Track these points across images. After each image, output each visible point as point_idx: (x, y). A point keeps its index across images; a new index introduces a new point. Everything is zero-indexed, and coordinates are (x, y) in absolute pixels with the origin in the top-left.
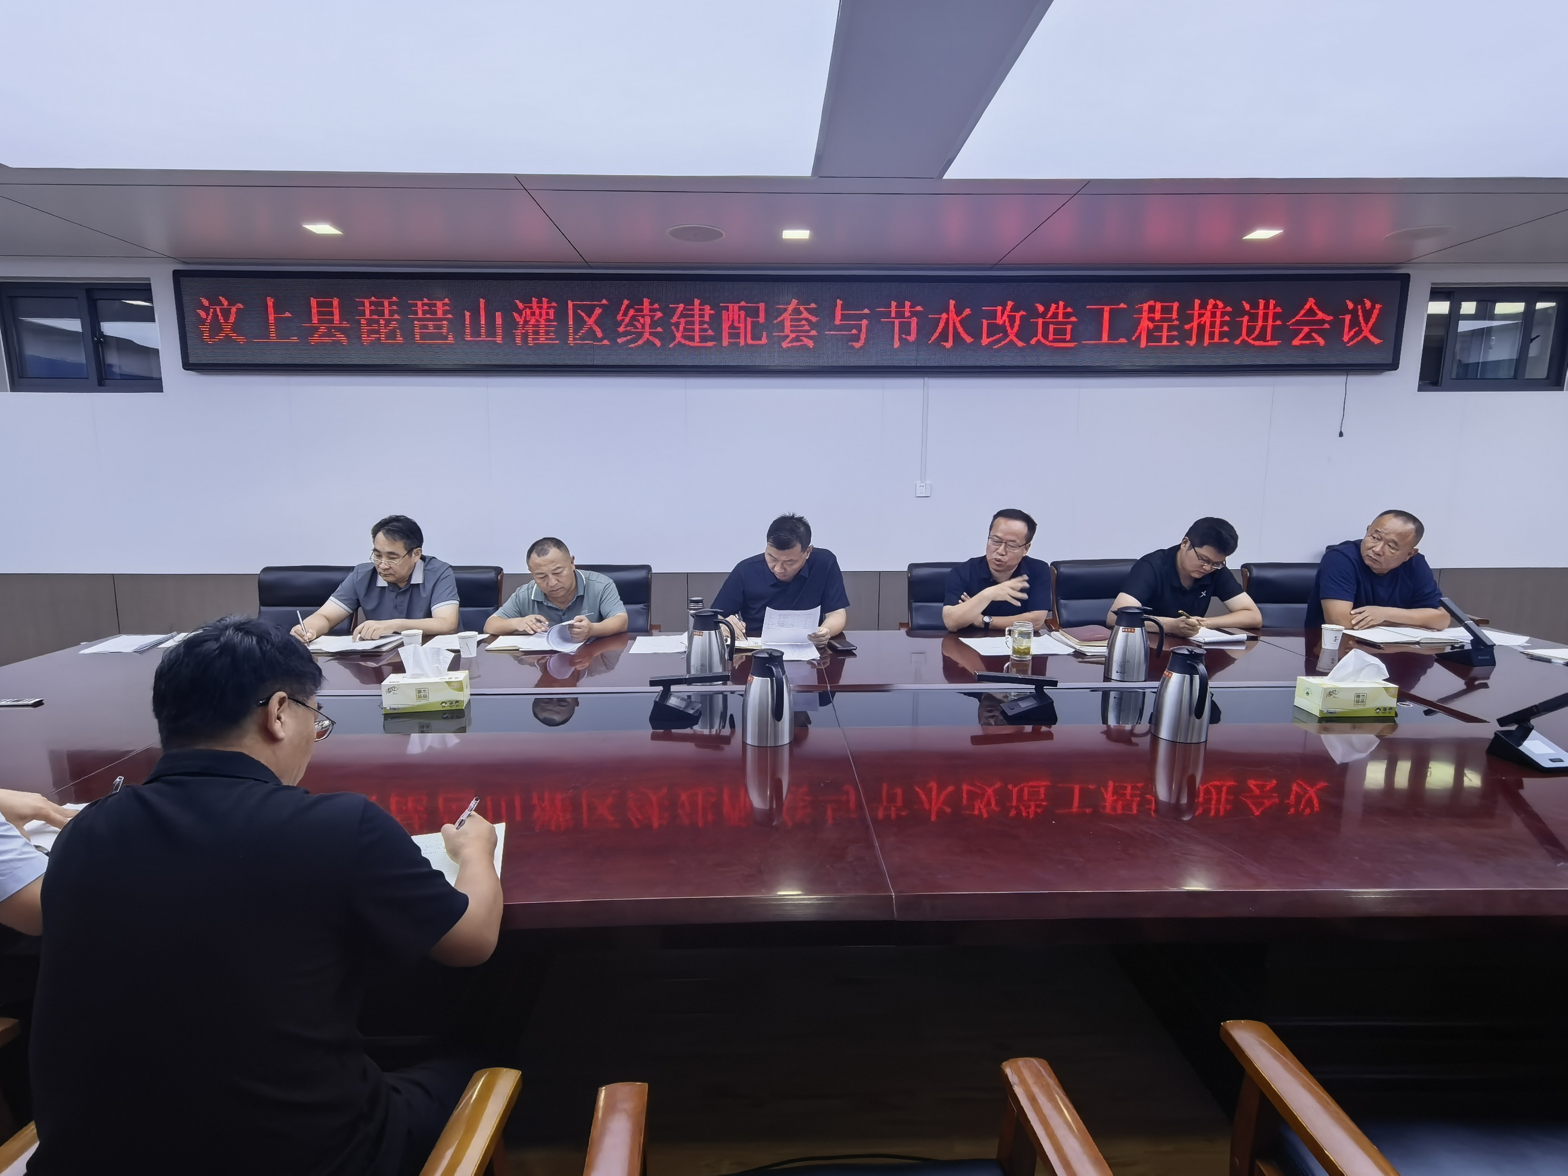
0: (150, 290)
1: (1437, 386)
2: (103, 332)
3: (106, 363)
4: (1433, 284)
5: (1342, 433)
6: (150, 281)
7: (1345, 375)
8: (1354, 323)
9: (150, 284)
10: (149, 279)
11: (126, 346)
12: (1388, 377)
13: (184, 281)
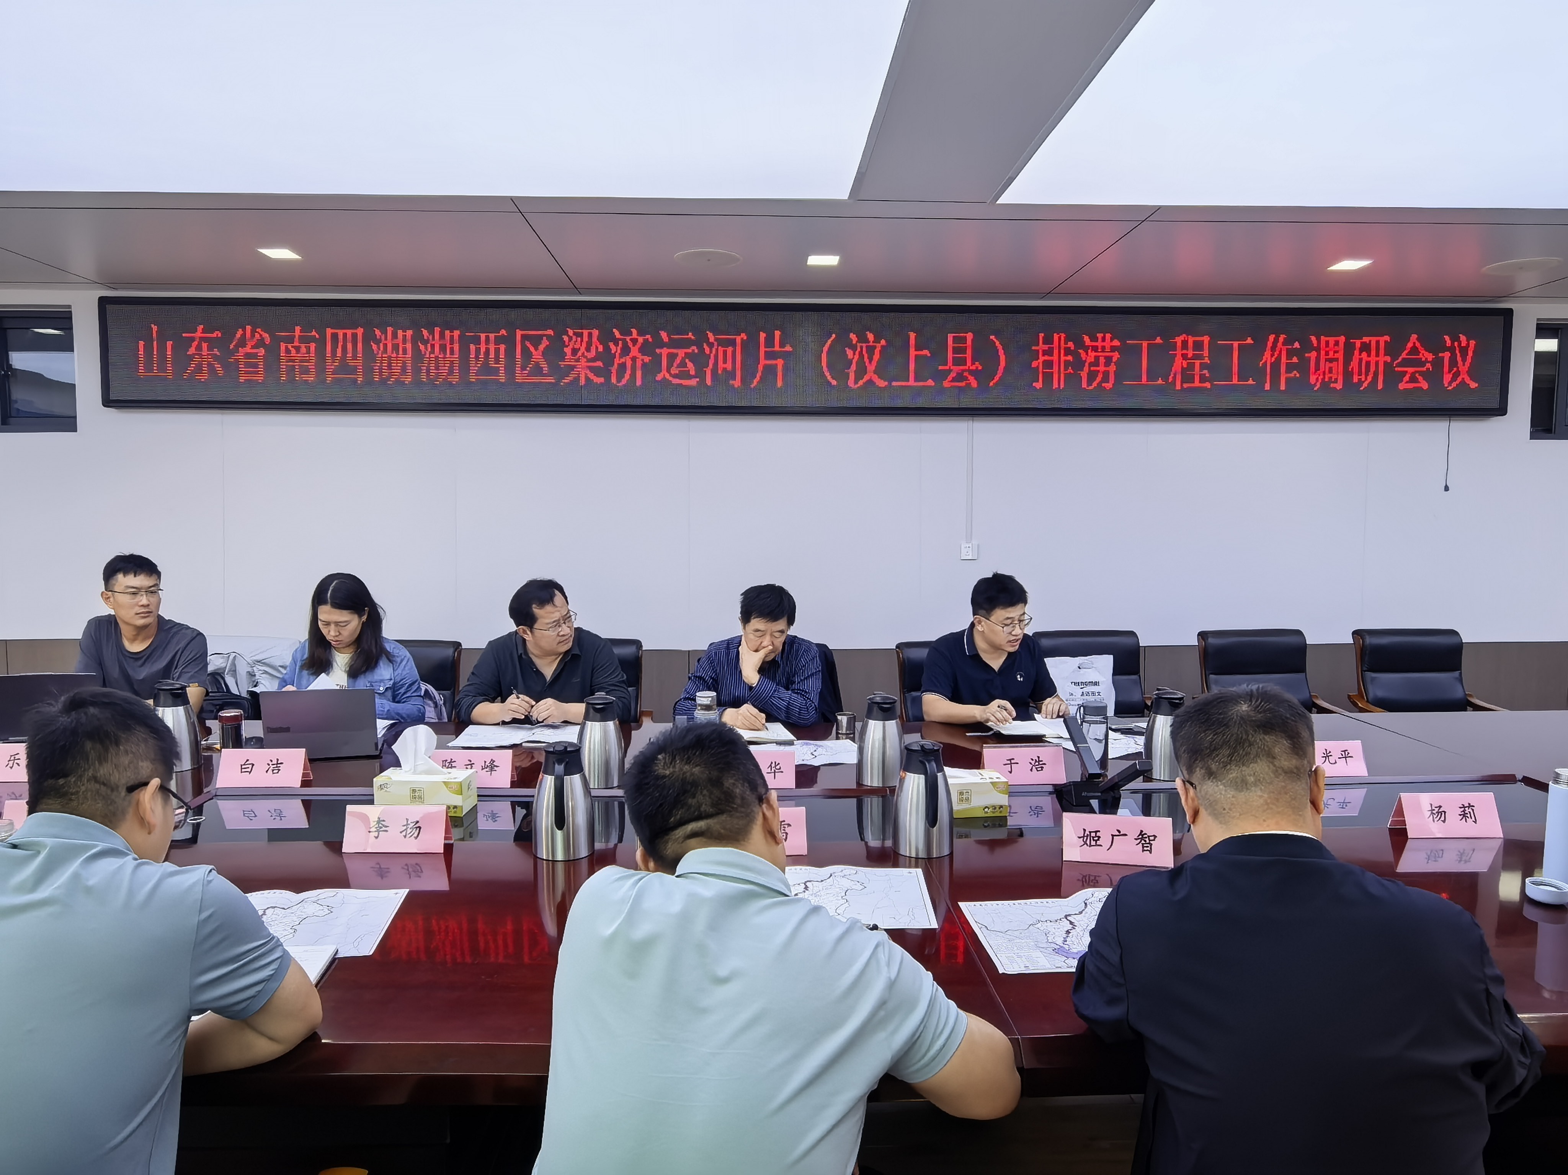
0: (71, 318)
1: (1551, 433)
2: (11, 365)
3: (12, 398)
4: (1538, 319)
5: (1448, 488)
6: (71, 308)
7: (1446, 420)
8: (1453, 362)
9: (71, 311)
10: (70, 306)
11: (36, 380)
12: (1495, 423)
13: (109, 308)
